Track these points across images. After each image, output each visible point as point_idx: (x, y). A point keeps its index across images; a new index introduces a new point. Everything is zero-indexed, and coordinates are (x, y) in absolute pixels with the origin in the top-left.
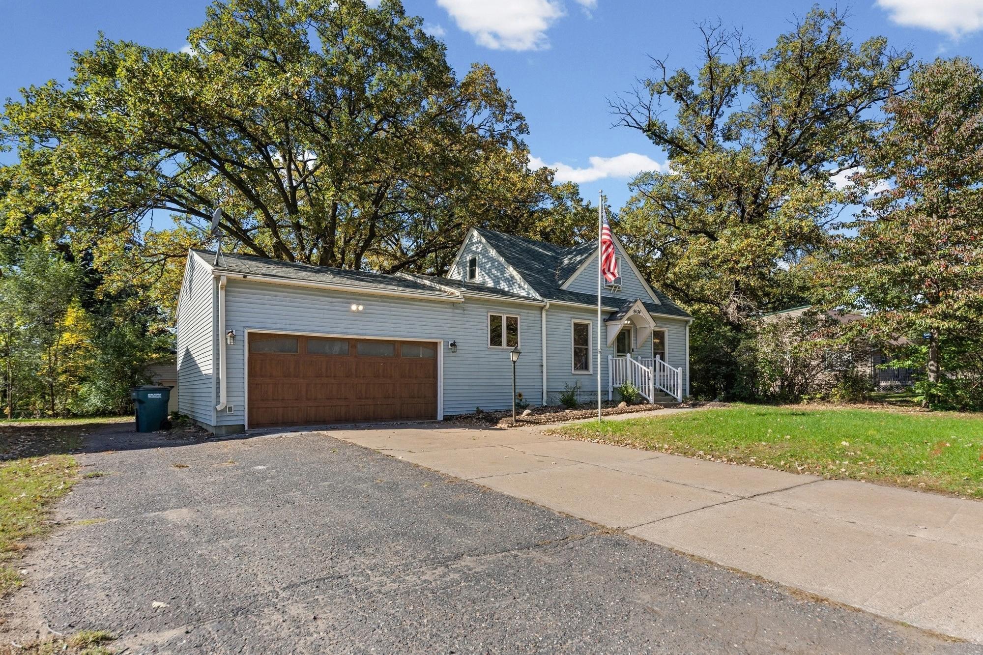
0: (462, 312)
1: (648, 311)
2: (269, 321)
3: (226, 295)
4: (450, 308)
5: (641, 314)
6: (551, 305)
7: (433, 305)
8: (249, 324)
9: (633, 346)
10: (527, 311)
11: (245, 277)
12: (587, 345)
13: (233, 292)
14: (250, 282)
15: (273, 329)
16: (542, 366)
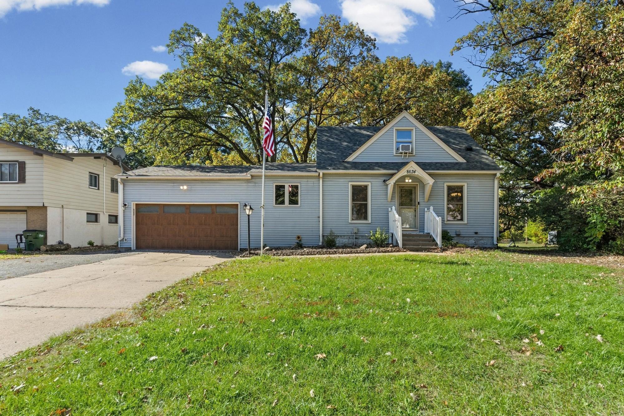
0: (254, 184)
1: (423, 169)
2: (143, 197)
3: (124, 187)
4: (245, 183)
5: (416, 173)
6: (323, 174)
7: (233, 182)
8: (134, 200)
9: (419, 199)
10: (306, 180)
11: (127, 177)
12: (366, 200)
13: (128, 185)
14: (130, 180)
15: (144, 201)
16: (319, 217)
